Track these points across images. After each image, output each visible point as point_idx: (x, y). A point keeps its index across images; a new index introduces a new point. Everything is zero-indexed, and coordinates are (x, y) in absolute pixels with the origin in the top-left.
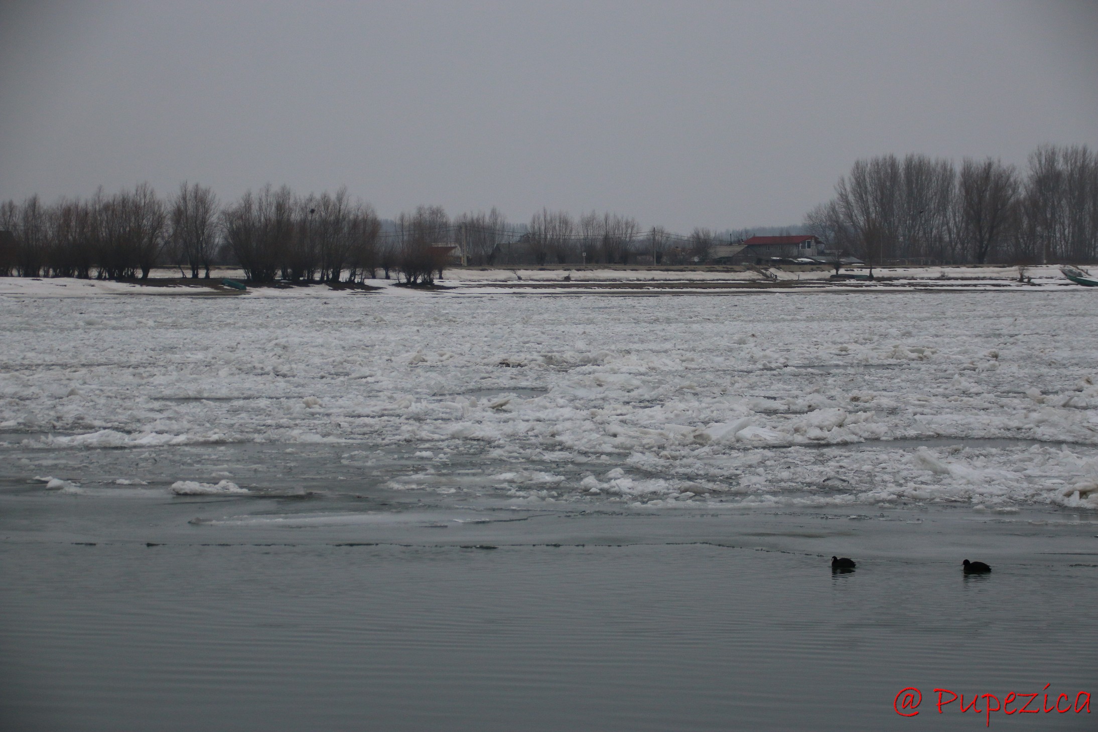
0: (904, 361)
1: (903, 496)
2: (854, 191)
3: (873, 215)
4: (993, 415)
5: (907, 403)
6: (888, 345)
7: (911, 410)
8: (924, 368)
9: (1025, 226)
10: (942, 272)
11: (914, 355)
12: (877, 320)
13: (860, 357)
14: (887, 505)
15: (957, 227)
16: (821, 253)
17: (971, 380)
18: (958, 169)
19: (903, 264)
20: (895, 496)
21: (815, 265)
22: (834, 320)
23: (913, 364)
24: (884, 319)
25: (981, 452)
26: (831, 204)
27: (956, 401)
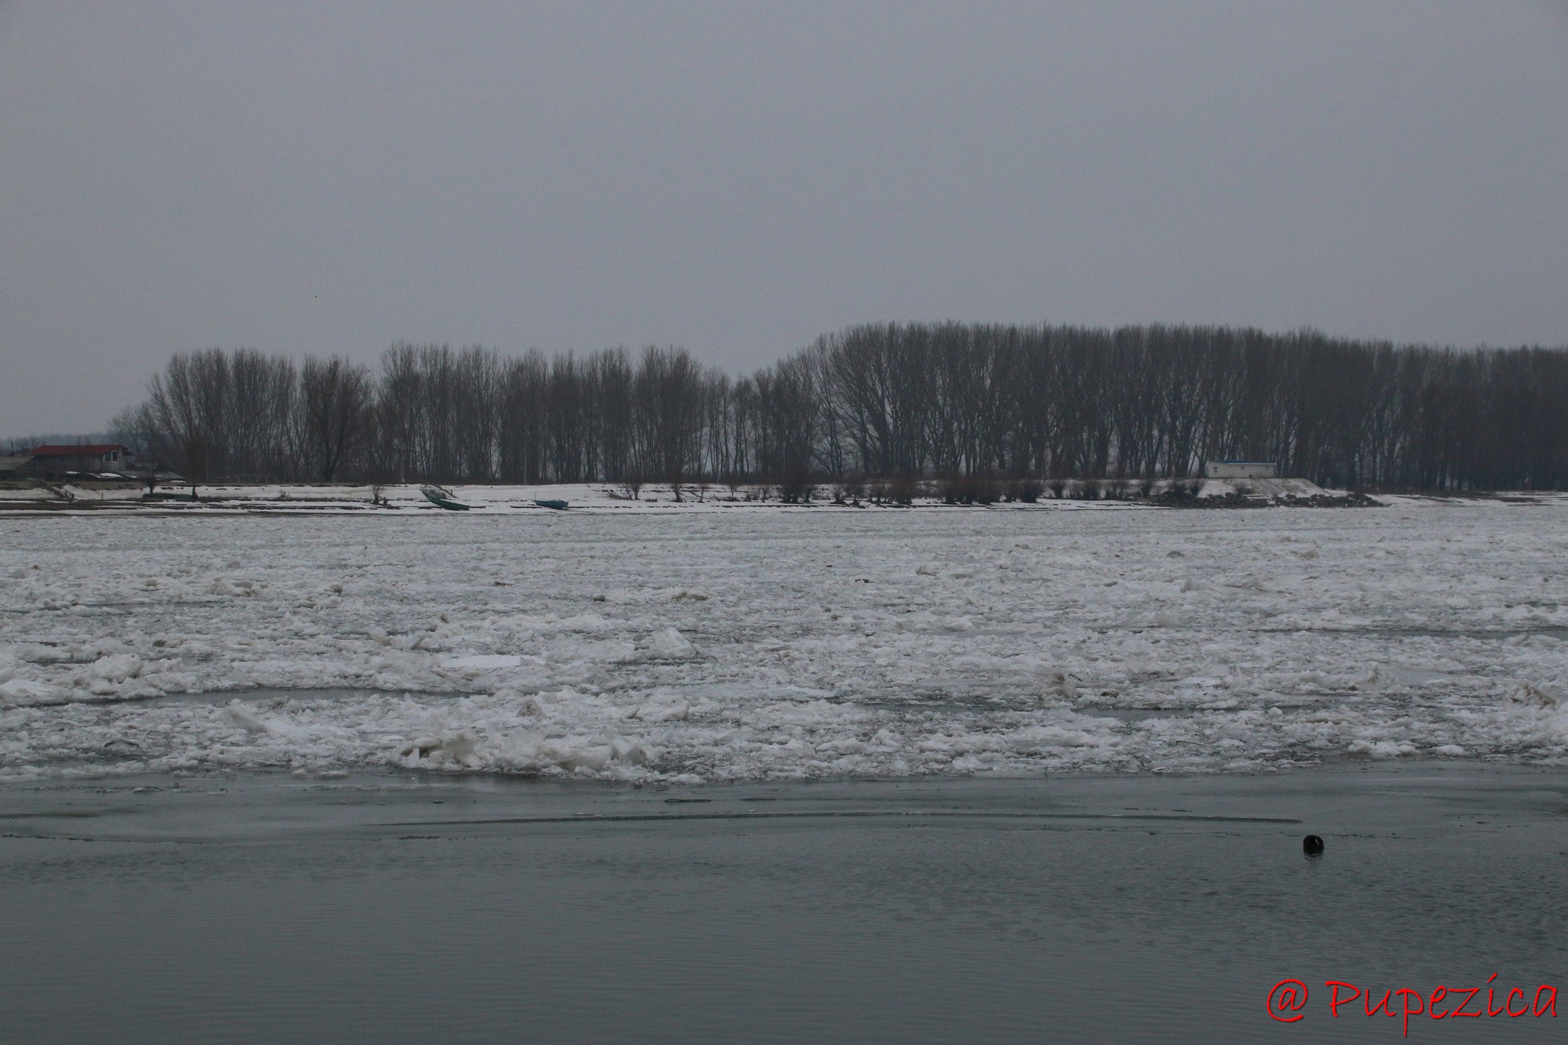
0: (227, 597)
1: (207, 761)
2: (172, 392)
3: (197, 422)
4: (327, 660)
5: (224, 648)
6: (208, 579)
7: (228, 655)
8: (250, 604)
9: (379, 438)
10: (281, 492)
11: (240, 590)
12: (198, 548)
13: (171, 592)
14: (185, 773)
15: (299, 438)
16: (131, 467)
17: (306, 619)
18: (299, 368)
19: (235, 482)
20: (195, 762)
21: (123, 482)
22: (144, 549)
23: (238, 601)
24: (209, 547)
25: (310, 705)
26: (143, 407)
27: (285, 644)
